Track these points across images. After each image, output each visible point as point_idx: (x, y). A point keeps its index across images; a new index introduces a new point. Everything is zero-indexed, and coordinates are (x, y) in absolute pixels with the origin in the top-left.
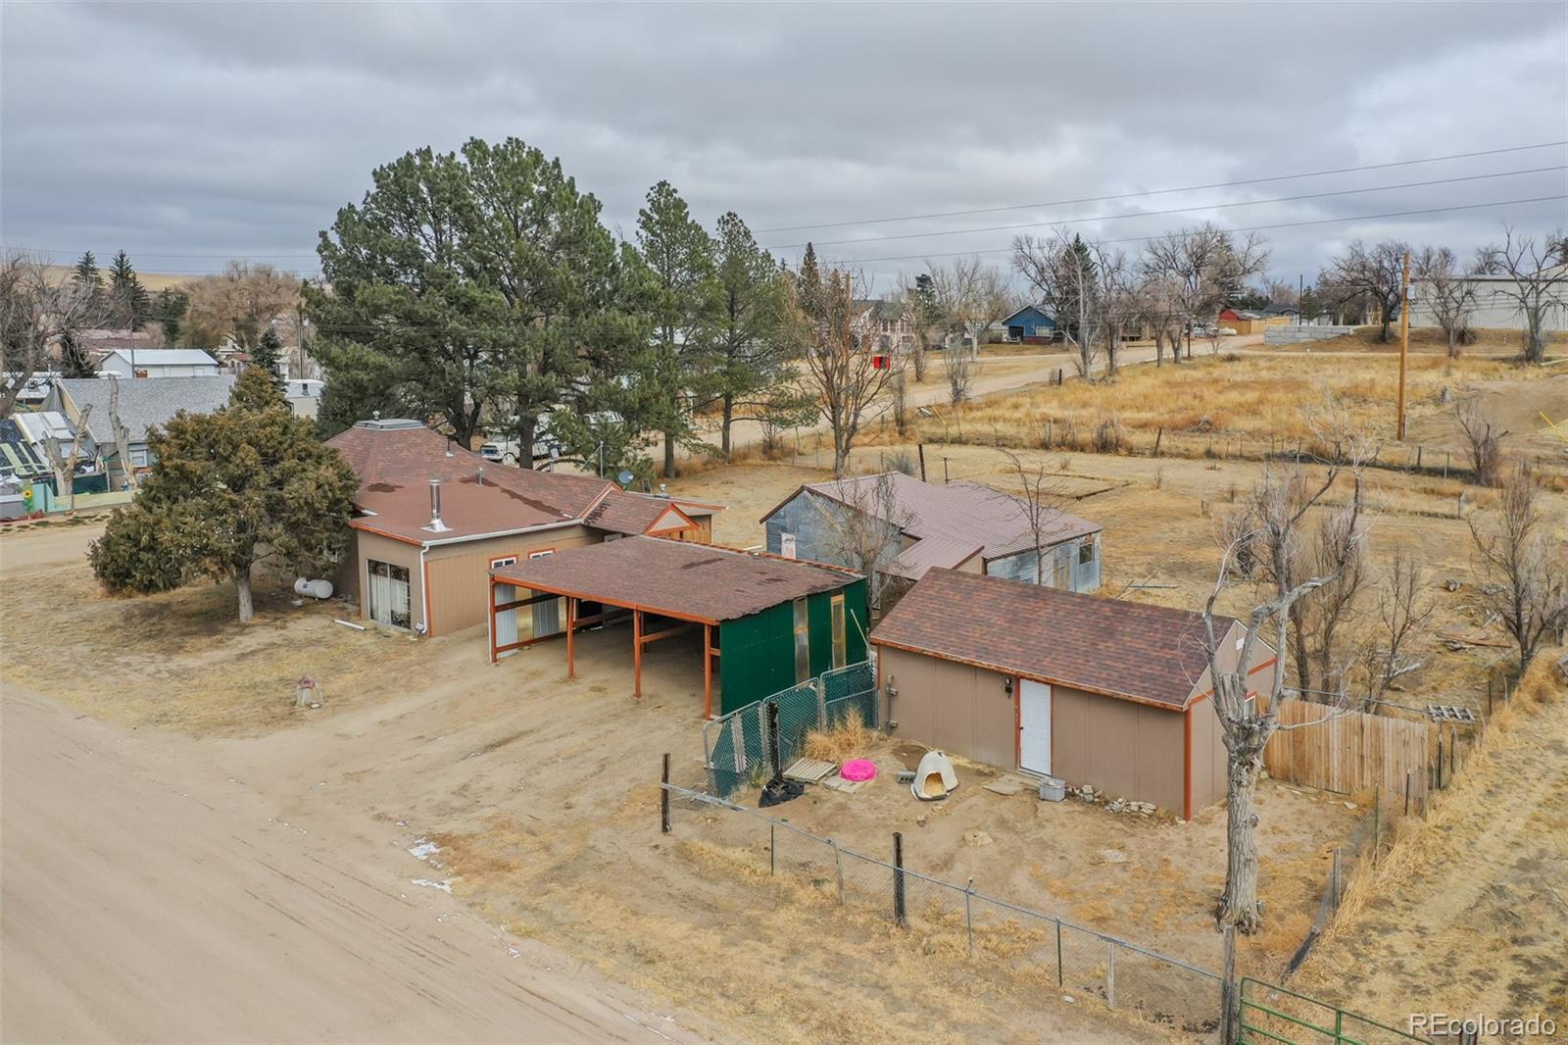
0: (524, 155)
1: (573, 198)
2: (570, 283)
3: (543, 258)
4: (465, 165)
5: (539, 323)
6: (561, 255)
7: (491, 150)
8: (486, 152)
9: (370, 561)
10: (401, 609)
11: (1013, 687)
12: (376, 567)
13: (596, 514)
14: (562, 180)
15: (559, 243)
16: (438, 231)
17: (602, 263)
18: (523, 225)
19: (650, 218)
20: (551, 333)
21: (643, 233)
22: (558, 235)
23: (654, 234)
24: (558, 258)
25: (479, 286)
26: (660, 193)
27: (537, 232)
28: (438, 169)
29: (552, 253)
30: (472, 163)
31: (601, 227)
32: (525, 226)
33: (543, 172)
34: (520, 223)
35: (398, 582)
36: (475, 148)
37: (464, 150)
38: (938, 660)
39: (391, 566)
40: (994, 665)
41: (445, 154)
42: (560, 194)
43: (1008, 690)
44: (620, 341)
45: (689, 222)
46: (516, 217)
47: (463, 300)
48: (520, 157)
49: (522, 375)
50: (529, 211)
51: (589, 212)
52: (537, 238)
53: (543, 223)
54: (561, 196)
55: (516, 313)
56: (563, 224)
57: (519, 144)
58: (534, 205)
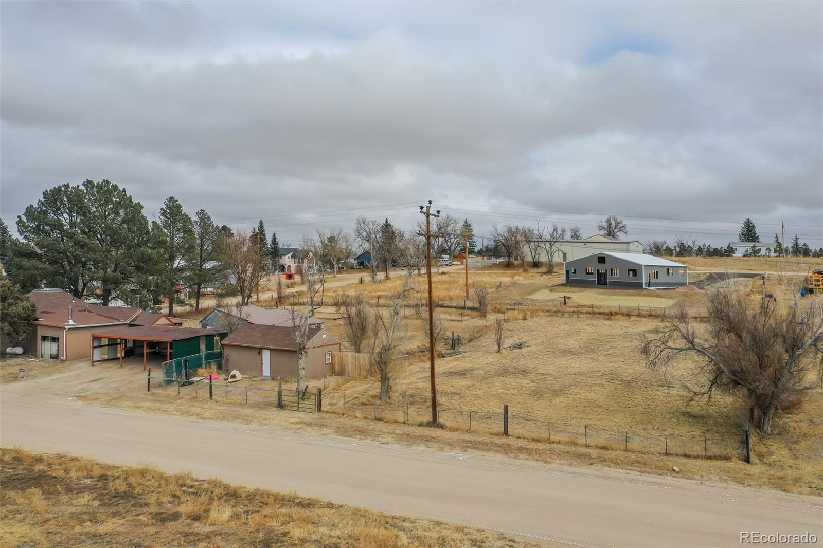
0: (110, 187)
1: (130, 204)
2: (128, 237)
3: (116, 227)
4: (84, 190)
5: (113, 253)
6: (125, 226)
7: (96, 184)
8: (93, 185)
9: (42, 336)
10: (54, 352)
11: (261, 352)
12: (44, 338)
13: (133, 320)
14: (126, 197)
15: (123, 222)
16: (70, 216)
17: (142, 229)
18: (108, 214)
19: (165, 211)
20: (119, 256)
21: (162, 218)
22: (124, 218)
23: (167, 218)
24: (123, 227)
25: (88, 238)
26: (170, 201)
27: (114, 217)
28: (72, 192)
29: (120, 225)
30: (87, 190)
31: (142, 216)
32: (109, 214)
33: (118, 193)
34: (107, 213)
35: (53, 343)
36: (88, 184)
37: (83, 184)
38: (240, 347)
39: (51, 337)
40: (255, 346)
41: (75, 186)
42: (125, 202)
43: (259, 353)
44: (149, 260)
45: (183, 213)
46: (105, 211)
47: (81, 243)
48: (108, 188)
49: (106, 272)
50: (111, 209)
51: (137, 210)
52: (114, 219)
53: (117, 214)
54: (125, 203)
55: (104, 249)
56: (126, 214)
57: (108, 183)
58: (113, 206)
